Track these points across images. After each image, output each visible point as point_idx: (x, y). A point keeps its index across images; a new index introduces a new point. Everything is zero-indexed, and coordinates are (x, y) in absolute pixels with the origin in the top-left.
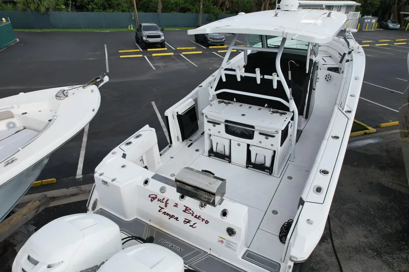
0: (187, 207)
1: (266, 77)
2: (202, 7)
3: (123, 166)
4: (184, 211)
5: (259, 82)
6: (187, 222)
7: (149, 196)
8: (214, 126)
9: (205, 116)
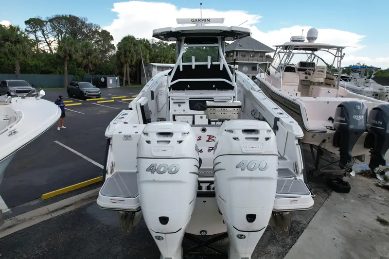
0: (210, 136)
1: (214, 63)
2: (66, 68)
3: (135, 127)
4: (208, 141)
5: (209, 67)
6: (211, 150)
8: (179, 106)
9: (171, 98)
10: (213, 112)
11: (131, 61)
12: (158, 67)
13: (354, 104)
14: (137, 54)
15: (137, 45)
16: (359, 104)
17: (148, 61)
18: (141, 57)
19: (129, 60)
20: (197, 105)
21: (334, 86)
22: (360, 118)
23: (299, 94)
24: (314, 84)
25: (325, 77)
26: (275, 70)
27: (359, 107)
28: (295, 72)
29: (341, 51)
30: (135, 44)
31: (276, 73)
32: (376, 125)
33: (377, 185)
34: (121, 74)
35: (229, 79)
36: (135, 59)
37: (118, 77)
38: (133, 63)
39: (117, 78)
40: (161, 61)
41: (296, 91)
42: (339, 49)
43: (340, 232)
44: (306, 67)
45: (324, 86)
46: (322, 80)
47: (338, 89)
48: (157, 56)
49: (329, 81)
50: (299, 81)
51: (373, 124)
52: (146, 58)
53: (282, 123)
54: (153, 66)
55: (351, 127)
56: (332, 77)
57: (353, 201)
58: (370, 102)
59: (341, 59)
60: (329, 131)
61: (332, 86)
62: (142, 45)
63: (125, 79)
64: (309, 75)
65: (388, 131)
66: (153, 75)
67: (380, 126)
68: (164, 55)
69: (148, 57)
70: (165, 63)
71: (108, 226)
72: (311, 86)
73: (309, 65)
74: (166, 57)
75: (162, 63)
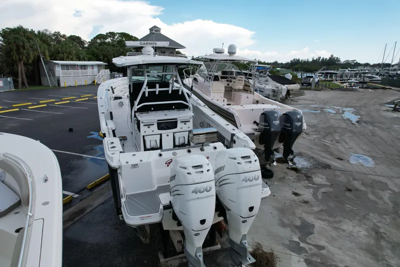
3: (134, 155)
5: (170, 92)
7: (166, 164)
8: (149, 127)
9: (141, 122)
10: (198, 138)
11: (28, 59)
12: (63, 66)
13: (272, 112)
14: (33, 51)
15: (32, 39)
16: (276, 112)
17: (49, 58)
18: (39, 53)
19: (24, 58)
20: (163, 125)
21: (251, 92)
22: (277, 122)
23: (226, 100)
24: (235, 90)
25: (243, 84)
26: (203, 80)
27: (276, 115)
28: (218, 80)
30: (28, 38)
31: (204, 82)
32: (287, 126)
33: (288, 168)
34: (14, 75)
35: (186, 101)
36: (32, 56)
37: (11, 78)
38: (30, 61)
39: (9, 79)
40: (63, 58)
41: (223, 98)
43: (274, 207)
44: (226, 75)
46: (241, 87)
47: (254, 94)
48: (59, 53)
49: (247, 88)
50: (224, 89)
51: (284, 126)
52: (45, 55)
53: (238, 138)
54: (55, 64)
55: (272, 130)
56: (248, 84)
57: (276, 183)
58: (279, 108)
60: (256, 133)
61: (249, 92)
62: (38, 39)
63: (20, 80)
64: (231, 82)
65: (294, 131)
66: (57, 75)
67: (289, 127)
68: (67, 51)
69: (47, 54)
70: (69, 61)
71: (97, 244)
72: (233, 92)
73: (230, 73)
74: (70, 53)
75: (66, 60)
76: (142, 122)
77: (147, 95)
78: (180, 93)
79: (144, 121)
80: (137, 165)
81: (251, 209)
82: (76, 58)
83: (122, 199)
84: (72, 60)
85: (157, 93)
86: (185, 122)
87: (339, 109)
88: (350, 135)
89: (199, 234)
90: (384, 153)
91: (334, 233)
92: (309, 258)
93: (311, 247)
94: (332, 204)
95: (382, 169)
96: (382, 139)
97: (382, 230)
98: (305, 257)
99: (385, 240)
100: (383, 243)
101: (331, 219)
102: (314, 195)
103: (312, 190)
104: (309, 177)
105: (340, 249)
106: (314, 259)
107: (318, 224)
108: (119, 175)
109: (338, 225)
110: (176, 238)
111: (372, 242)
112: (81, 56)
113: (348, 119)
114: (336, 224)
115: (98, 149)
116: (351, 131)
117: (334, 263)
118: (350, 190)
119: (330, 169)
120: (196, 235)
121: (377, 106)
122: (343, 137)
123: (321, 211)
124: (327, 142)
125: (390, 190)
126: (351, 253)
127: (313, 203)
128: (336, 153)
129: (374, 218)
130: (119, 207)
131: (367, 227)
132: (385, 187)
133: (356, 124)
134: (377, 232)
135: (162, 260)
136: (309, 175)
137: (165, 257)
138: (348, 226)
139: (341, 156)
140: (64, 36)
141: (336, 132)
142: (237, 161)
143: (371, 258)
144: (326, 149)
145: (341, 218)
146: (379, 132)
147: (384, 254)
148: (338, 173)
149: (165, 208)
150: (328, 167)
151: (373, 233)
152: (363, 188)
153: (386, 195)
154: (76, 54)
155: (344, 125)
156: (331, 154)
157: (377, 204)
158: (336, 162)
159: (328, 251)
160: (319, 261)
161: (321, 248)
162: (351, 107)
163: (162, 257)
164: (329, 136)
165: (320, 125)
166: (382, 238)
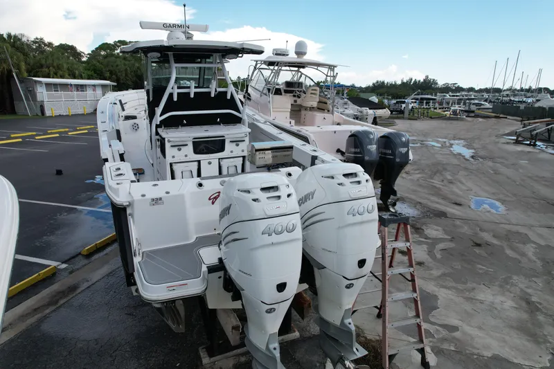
1: (219, 90)
3: (155, 185)
5: (213, 95)
7: (210, 199)
8: (180, 150)
9: (166, 140)
12: (48, 85)
13: (367, 133)
17: (25, 74)
18: (9, 66)
20: (202, 147)
21: (328, 111)
22: (373, 148)
23: (293, 122)
24: (306, 109)
25: (318, 100)
26: (259, 93)
27: (372, 137)
28: (281, 94)
29: (333, 71)
31: (261, 96)
32: (385, 154)
40: (49, 74)
41: (289, 120)
42: (331, 67)
44: (293, 87)
45: (316, 110)
46: (315, 104)
47: (333, 114)
48: (42, 66)
49: (322, 106)
50: (290, 107)
51: (382, 153)
52: (19, 69)
54: (36, 82)
55: (367, 158)
56: (324, 100)
58: (373, 130)
59: (334, 79)
61: (326, 111)
62: (8, 45)
64: (299, 97)
65: (398, 160)
66: (39, 98)
67: (390, 155)
68: (55, 64)
69: (23, 67)
70: (58, 78)
71: (96, 340)
72: (303, 112)
73: (297, 85)
74: (59, 67)
75: (53, 78)
76: (169, 141)
77: (175, 99)
78: (229, 97)
79: (171, 140)
80: (161, 199)
81: (362, 263)
82: (69, 75)
83: (134, 259)
84: (62, 77)
85: (192, 96)
86: (237, 142)
87: (445, 142)
88: (466, 174)
89: (274, 310)
90: (515, 195)
91: (468, 307)
92: (439, 344)
93: (438, 328)
94: (458, 265)
95: (517, 216)
96: (508, 178)
97: (534, 299)
98: (431, 344)
99: (542, 312)
100: (541, 318)
101: (460, 286)
102: (430, 253)
103: (425, 247)
104: (418, 229)
105: (480, 328)
106: (445, 346)
107: (443, 295)
108: (129, 218)
109: (471, 295)
110: (228, 323)
111: (525, 316)
112: (77, 72)
113: (460, 154)
114: (467, 293)
115: (101, 198)
116: (466, 169)
117: (476, 351)
118: (478, 245)
119: (446, 217)
120: (269, 311)
121: (494, 138)
122: (457, 176)
123: (444, 275)
124: (436, 182)
125: (535, 243)
126: (498, 335)
127: (430, 265)
128: (451, 197)
129: (520, 282)
130: (130, 272)
131: (512, 295)
132: (526, 240)
133: (471, 159)
134: (529, 302)
135: (206, 360)
136: (418, 226)
137: (211, 355)
138: (486, 295)
139: (459, 200)
140: (50, 45)
141: (445, 169)
142: (336, 181)
143: (528, 341)
144: (437, 192)
145: (474, 285)
146: (503, 169)
147: (546, 333)
148: (458, 222)
149: (212, 269)
150: (442, 214)
151: (524, 304)
152: (495, 241)
153: (530, 250)
154: (68, 69)
155: (455, 161)
156: (445, 198)
157: (520, 262)
158: (454, 209)
159: (464, 333)
160: (453, 349)
161: (454, 329)
162: (460, 139)
163: (206, 355)
164: (438, 175)
165: (423, 162)
166: (538, 310)
